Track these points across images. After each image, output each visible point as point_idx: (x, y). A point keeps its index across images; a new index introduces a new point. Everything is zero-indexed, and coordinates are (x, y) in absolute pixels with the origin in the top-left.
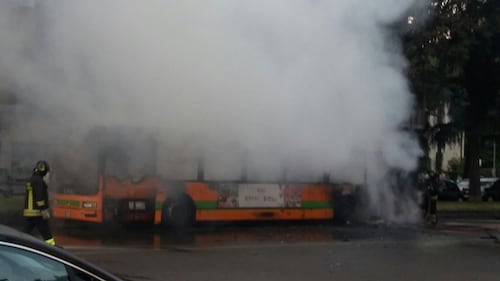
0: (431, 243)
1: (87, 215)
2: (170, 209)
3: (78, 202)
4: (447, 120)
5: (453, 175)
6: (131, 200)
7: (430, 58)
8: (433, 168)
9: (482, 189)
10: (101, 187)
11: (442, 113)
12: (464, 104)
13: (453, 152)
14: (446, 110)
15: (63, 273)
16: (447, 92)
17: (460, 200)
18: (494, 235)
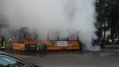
0: (103, 55)
1: (21, 49)
2: (41, 47)
3: (19, 46)
4: (106, 25)
5: (108, 38)
6: (32, 45)
7: (102, 11)
8: (103, 37)
9: (115, 42)
10: (24, 42)
11: (105, 24)
12: (110, 21)
13: (108, 33)
14: (106, 23)
15: (16, 62)
16: (106, 19)
17: (110, 44)
18: (118, 53)
